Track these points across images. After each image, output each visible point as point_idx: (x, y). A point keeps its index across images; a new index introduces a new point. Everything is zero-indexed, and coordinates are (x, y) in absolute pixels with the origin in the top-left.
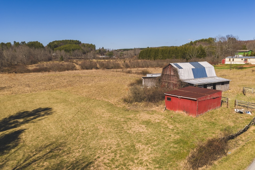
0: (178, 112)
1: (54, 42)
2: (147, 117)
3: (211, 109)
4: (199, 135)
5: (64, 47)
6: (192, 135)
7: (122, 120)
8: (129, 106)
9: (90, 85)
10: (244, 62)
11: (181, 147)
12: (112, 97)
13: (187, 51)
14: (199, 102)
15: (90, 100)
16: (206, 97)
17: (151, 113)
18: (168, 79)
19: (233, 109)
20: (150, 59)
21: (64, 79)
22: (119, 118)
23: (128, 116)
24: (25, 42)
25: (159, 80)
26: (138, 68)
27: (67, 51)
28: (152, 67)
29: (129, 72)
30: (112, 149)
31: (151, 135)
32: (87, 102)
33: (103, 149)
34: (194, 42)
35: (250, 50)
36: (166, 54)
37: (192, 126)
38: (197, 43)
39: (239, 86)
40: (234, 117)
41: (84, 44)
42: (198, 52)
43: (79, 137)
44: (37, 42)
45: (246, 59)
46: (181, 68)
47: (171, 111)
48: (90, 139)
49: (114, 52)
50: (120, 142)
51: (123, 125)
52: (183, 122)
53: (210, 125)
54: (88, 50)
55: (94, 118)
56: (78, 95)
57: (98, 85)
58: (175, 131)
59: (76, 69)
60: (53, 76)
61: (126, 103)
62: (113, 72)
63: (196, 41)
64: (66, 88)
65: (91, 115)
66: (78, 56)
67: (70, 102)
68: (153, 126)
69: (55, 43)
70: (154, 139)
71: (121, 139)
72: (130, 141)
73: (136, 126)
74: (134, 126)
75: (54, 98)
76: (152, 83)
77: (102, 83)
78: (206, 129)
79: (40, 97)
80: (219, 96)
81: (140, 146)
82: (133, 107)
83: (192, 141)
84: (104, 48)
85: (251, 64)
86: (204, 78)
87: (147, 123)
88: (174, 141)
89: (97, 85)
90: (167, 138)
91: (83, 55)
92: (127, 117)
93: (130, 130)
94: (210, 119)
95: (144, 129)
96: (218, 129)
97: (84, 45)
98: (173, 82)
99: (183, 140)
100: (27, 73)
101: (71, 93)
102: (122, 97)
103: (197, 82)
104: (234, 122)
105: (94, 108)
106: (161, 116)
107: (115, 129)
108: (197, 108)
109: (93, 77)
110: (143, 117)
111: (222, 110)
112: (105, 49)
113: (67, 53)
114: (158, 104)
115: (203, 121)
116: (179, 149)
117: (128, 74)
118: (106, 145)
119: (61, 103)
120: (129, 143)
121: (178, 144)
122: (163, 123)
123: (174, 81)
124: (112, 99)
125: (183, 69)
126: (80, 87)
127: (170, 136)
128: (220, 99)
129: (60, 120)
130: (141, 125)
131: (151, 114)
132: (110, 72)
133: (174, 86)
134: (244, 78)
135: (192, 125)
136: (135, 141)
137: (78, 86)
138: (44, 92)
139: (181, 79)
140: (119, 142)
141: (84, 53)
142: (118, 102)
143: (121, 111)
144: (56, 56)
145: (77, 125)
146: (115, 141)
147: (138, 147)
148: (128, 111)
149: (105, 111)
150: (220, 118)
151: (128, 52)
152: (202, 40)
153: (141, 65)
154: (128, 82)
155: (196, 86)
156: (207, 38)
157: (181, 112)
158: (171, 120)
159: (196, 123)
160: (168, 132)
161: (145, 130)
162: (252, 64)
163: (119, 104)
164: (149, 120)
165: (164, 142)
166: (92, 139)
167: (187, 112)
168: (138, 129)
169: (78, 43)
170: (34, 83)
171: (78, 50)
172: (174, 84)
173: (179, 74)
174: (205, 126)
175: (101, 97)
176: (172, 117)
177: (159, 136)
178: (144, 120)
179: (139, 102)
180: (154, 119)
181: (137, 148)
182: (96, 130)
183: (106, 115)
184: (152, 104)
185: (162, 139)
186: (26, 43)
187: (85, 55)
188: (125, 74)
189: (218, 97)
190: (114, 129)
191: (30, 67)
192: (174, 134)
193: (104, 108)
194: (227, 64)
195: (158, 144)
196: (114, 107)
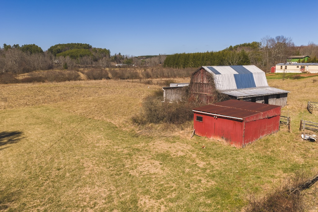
0: (213, 139)
1: (56, 46)
2: (164, 147)
3: (265, 135)
4: (248, 180)
5: (70, 53)
6: (237, 180)
7: (126, 151)
8: (139, 130)
9: (91, 98)
10: (300, 70)
11: (218, 203)
12: (118, 115)
13: (225, 57)
14: (247, 123)
15: (84, 120)
16: (257, 116)
17: (171, 140)
18: (199, 89)
19: (297, 134)
20: (178, 68)
21: (57, 90)
22: (122, 149)
23: (135, 145)
24: (18, 45)
25: (187, 91)
26: (161, 78)
27: (73, 57)
28: (181, 77)
29: (149, 83)
30: (96, 208)
31: (167, 179)
32: (79, 123)
33: (81, 207)
34: (234, 47)
35: (306, 56)
36: (199, 60)
37: (235, 164)
38: (238, 48)
39: (299, 100)
40: (301, 148)
41: (95, 48)
42: (240, 58)
43: (48, 182)
44: (34, 45)
45: (303, 66)
46: (218, 73)
47: (203, 138)
48: (64, 186)
49: (133, 60)
50: (114, 194)
51: (125, 161)
52: (221, 156)
53: (265, 161)
54: (100, 56)
55: (83, 149)
56: (69, 112)
57: (102, 99)
58: (208, 171)
59: (80, 80)
60: (44, 87)
61: (136, 125)
62: (128, 83)
63: (237, 45)
64: (57, 103)
65: (79, 142)
66: (87, 64)
67: (54, 123)
68: (173, 163)
69: (59, 47)
70: (172, 187)
71: (117, 187)
72: (131, 190)
73: (146, 162)
74: (142, 163)
75: (34, 117)
76: (177, 95)
77: (108, 96)
78: (259, 170)
79: (14, 116)
80: (277, 114)
81: (147, 201)
82: (146, 131)
83: (237, 192)
84: (121, 55)
85: (309, 73)
86: (251, 88)
87: (164, 157)
88: (205, 191)
89: (100, 99)
90: (194, 186)
91: (94, 62)
92: (134, 147)
93: (135, 171)
94: (265, 151)
95: (157, 168)
96: (279, 169)
97: (95, 50)
98: (206, 94)
99: (221, 190)
100: (14, 83)
101: (61, 110)
102: (133, 115)
103: (241, 93)
104: (304, 156)
105: (87, 133)
106: (186, 145)
107: (111, 168)
108: (244, 133)
109: (98, 89)
110: (158, 147)
111: (282, 136)
112: (123, 55)
113: (73, 60)
114: (183, 126)
115: (253, 155)
116: (214, 208)
117: (147, 85)
118: (88, 199)
119: (41, 125)
120: (128, 194)
121: (213, 198)
122: (190, 157)
123: (207, 92)
124: (117, 119)
125: (221, 75)
126: (77, 101)
127: (200, 180)
128: (279, 119)
129: (28, 151)
130: (153, 161)
131: (171, 143)
132: (124, 83)
133: (207, 100)
134: (304, 90)
135: (236, 160)
136: (140, 190)
137: (73, 100)
138: (24, 108)
139: (218, 89)
140: (111, 193)
141: (96, 60)
142: (124, 123)
143: (126, 137)
144: (58, 63)
145: (52, 160)
146: (106, 190)
147: (142, 203)
148: (137, 137)
149: (103, 138)
150: (280, 149)
151: (152, 59)
152: (244, 45)
153: (166, 74)
154: (144, 95)
155: (241, 100)
156: (251, 42)
157: (218, 139)
158: (202, 152)
159: (242, 158)
160: (197, 175)
161: (159, 171)
162: (312, 73)
163: (125, 127)
164: (167, 151)
165: (188, 193)
166: (69, 185)
167: (227, 140)
168: (147, 169)
169: (88, 47)
170: (15, 96)
171: (88, 57)
172: (208, 97)
173: (216, 81)
174: (257, 163)
175: (102, 115)
176: (203, 148)
177: (181, 181)
178: (159, 152)
179: (156, 123)
180: (174, 150)
181: (141, 205)
182: (80, 169)
183: (101, 144)
184: (174, 126)
185: (186, 187)
186: (19, 47)
187: (97, 63)
188: (143, 85)
189: (276, 116)
190: (109, 167)
191: (21, 76)
192: (207, 177)
193: (102, 133)
194: (277, 73)
195: (178, 198)
196: (117, 130)
